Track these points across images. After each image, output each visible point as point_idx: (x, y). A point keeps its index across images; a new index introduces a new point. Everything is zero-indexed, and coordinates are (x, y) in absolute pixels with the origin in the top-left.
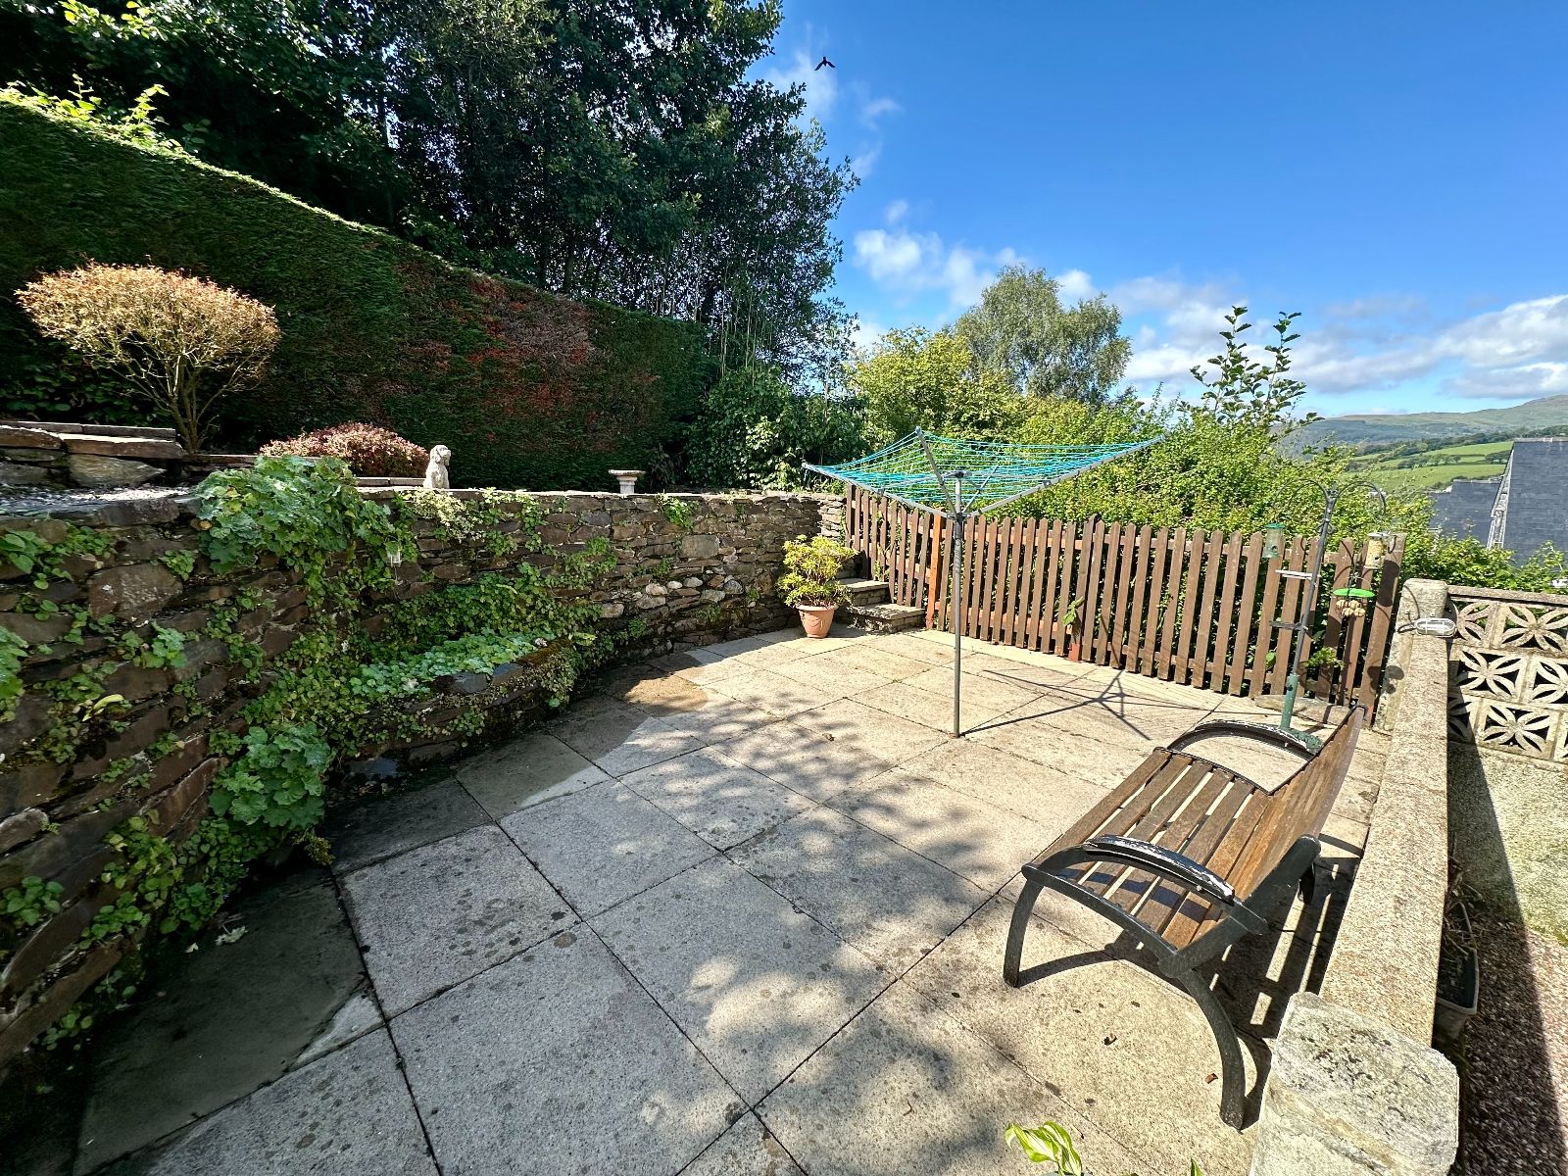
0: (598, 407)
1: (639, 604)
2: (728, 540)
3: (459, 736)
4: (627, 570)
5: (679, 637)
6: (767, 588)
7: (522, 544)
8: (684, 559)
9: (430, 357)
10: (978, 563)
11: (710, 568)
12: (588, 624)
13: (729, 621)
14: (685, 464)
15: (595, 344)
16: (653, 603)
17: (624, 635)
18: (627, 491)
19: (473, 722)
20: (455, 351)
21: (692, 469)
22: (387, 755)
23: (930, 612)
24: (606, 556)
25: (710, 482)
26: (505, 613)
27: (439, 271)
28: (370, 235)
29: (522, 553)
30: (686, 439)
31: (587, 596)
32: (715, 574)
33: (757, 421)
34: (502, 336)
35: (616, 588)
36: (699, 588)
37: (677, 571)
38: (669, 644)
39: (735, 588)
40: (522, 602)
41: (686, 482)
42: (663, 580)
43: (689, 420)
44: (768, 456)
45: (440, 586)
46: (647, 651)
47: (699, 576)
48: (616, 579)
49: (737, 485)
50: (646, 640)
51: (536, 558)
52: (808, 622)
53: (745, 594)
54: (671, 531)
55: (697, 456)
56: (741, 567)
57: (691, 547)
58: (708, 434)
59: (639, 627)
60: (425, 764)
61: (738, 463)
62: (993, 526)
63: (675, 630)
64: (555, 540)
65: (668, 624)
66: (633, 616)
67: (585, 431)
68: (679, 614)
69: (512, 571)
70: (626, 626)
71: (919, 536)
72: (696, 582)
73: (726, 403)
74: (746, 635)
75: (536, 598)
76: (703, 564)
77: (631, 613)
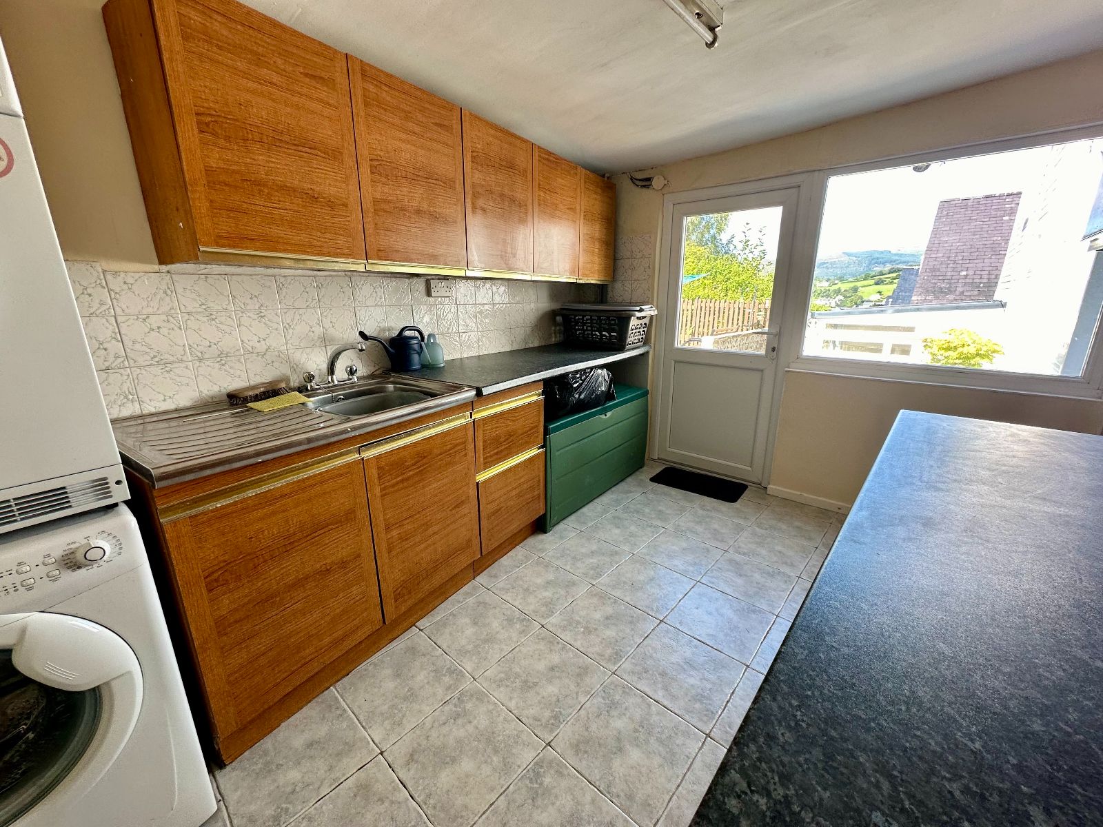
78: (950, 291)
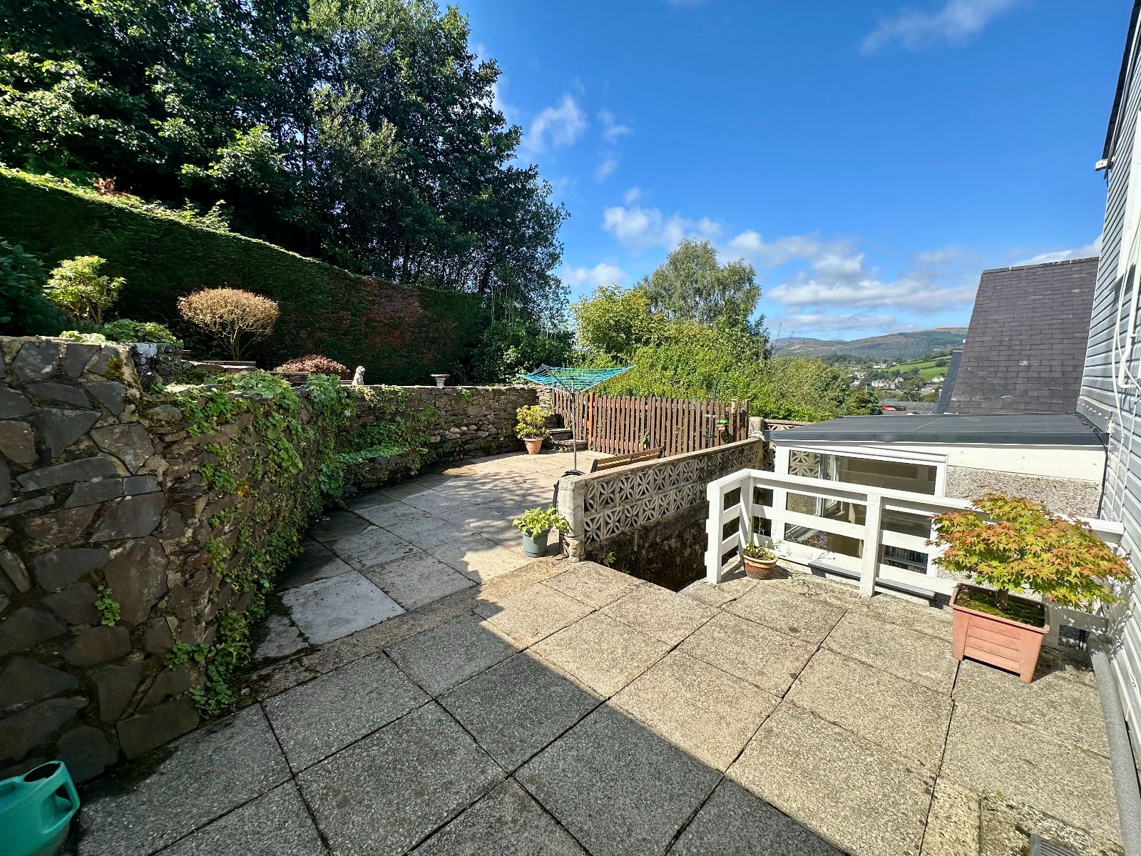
0: (425, 341)
1: (448, 437)
2: (489, 408)
3: (379, 480)
4: (442, 421)
5: (466, 453)
6: (509, 431)
7: (397, 409)
8: (469, 417)
9: (341, 319)
10: (609, 416)
11: (481, 421)
12: (424, 444)
13: (491, 447)
14: (472, 370)
15: (422, 308)
16: (454, 437)
17: (441, 450)
18: (440, 386)
19: (384, 475)
20: (353, 316)
21: (475, 373)
22: (353, 485)
23: (590, 443)
24: (433, 414)
25: (485, 380)
26: (390, 438)
27: (346, 277)
28: (314, 263)
29: (397, 413)
30: (472, 357)
31: (424, 432)
32: (484, 424)
33: (509, 348)
34: (376, 307)
35: (437, 429)
36: (476, 430)
37: (465, 421)
38: (462, 456)
39: (493, 430)
40: (397, 434)
41: (473, 380)
42: (458, 426)
43: (475, 346)
44: (516, 366)
45: (364, 426)
46: (451, 459)
47: (476, 425)
48: (437, 425)
49: (499, 381)
50: (451, 454)
51: (403, 414)
52: (529, 446)
53: (498, 434)
54: (463, 404)
55: (479, 366)
56: (496, 421)
57: (471, 411)
58: (484, 354)
59: (448, 447)
60: (367, 489)
61: (500, 370)
62: (613, 400)
63: (464, 450)
64: (411, 407)
65: (461, 446)
66: (445, 442)
67: (417, 353)
68: (466, 442)
69: (393, 420)
70: (442, 447)
71: (584, 406)
72: (474, 427)
73: (493, 338)
74: (499, 453)
75: (402, 432)
76: (478, 419)
77: (444, 441)
78: (1006, 389)
